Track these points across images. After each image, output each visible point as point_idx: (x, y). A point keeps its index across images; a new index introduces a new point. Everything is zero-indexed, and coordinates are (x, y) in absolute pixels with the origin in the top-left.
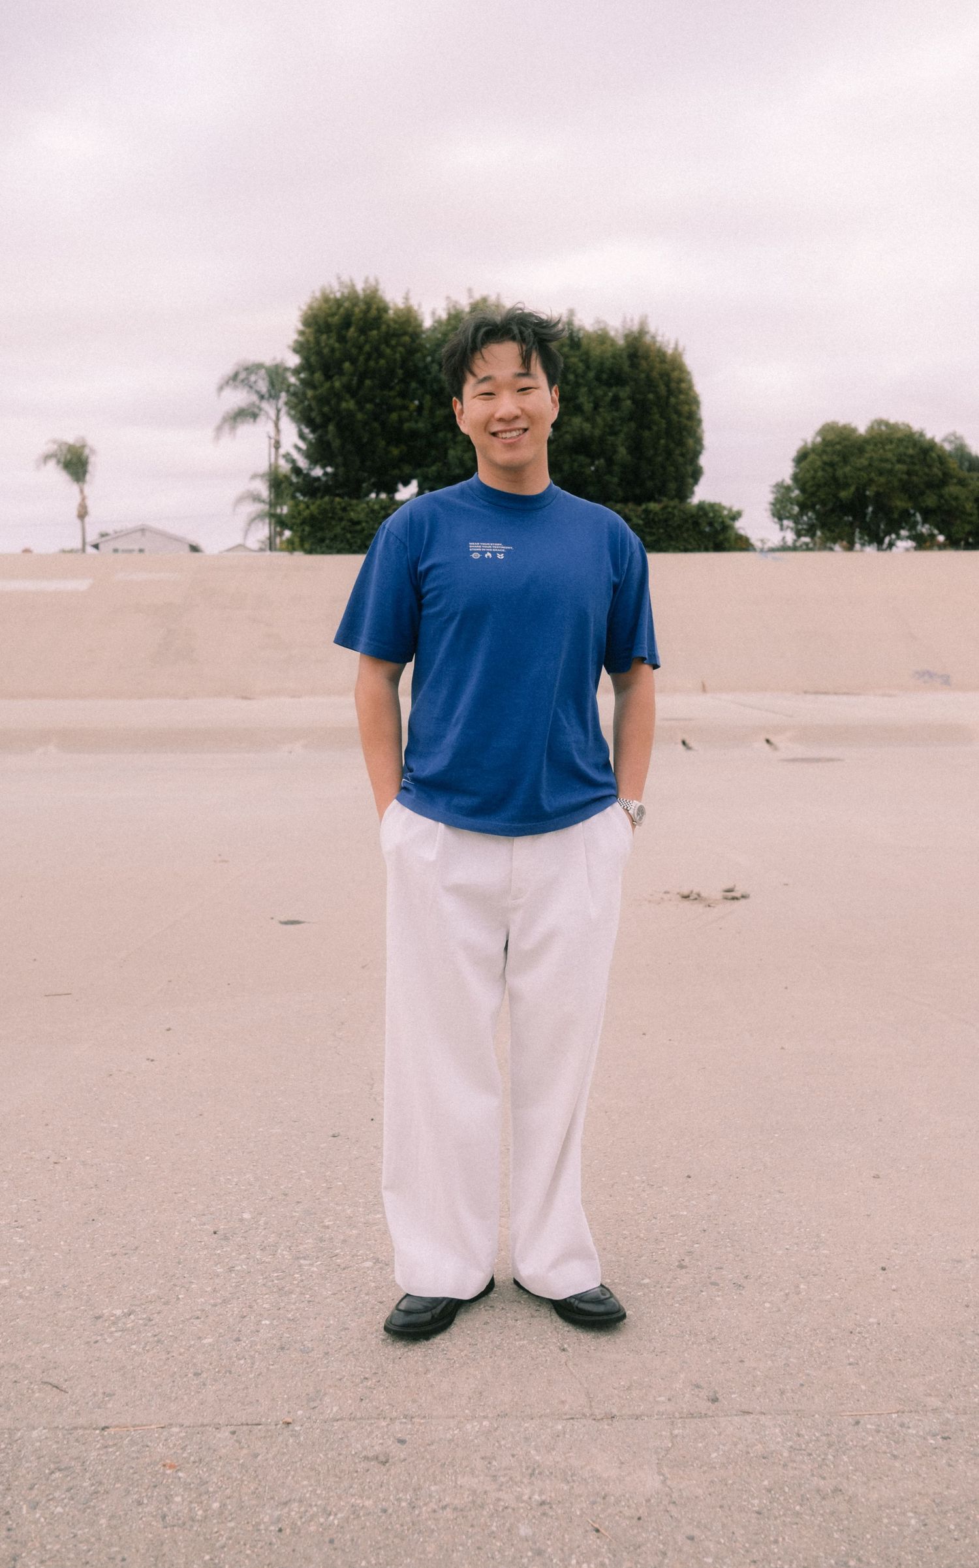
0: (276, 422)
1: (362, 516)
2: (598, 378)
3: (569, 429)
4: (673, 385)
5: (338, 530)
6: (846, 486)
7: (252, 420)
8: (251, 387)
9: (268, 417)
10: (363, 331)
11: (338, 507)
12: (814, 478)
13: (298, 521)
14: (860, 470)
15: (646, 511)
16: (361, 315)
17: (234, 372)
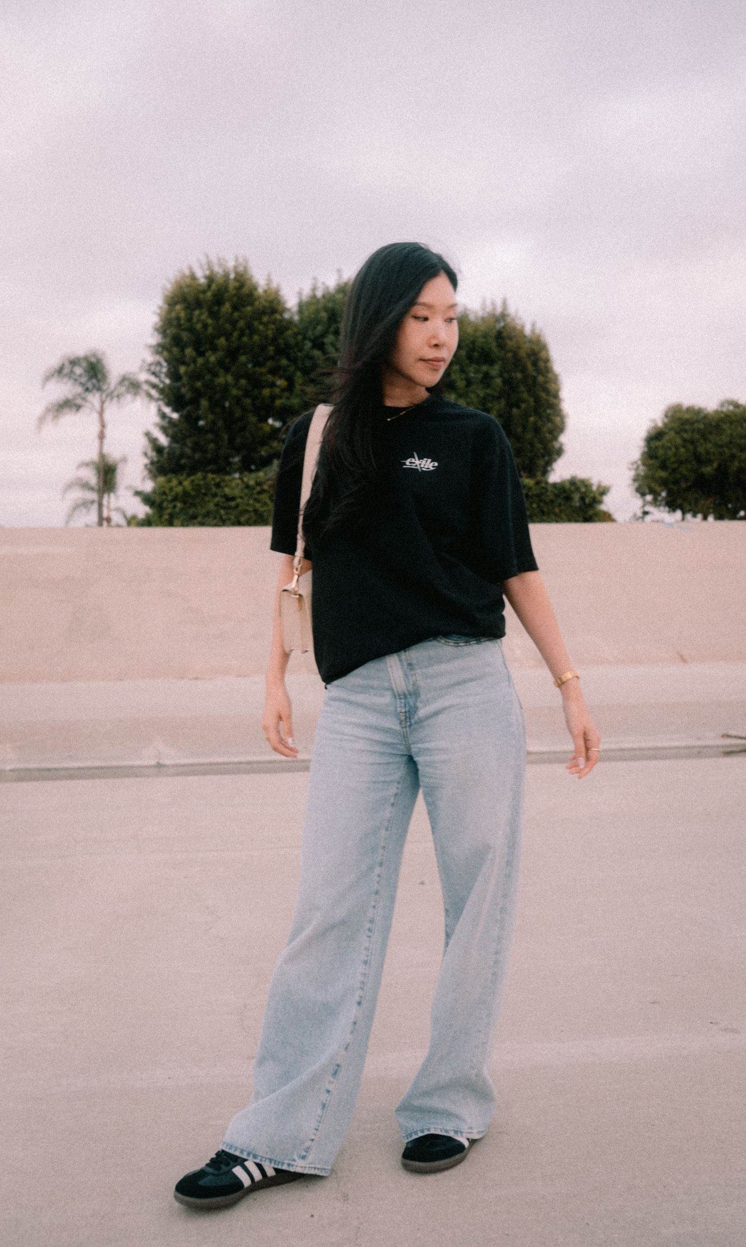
0: (101, 413)
1: (237, 492)
4: (541, 364)
5: (211, 506)
6: (710, 462)
7: (74, 410)
8: (76, 380)
9: (93, 410)
10: (235, 308)
11: (212, 482)
12: (676, 455)
13: (170, 498)
14: (721, 446)
16: (234, 292)
17: (60, 364)
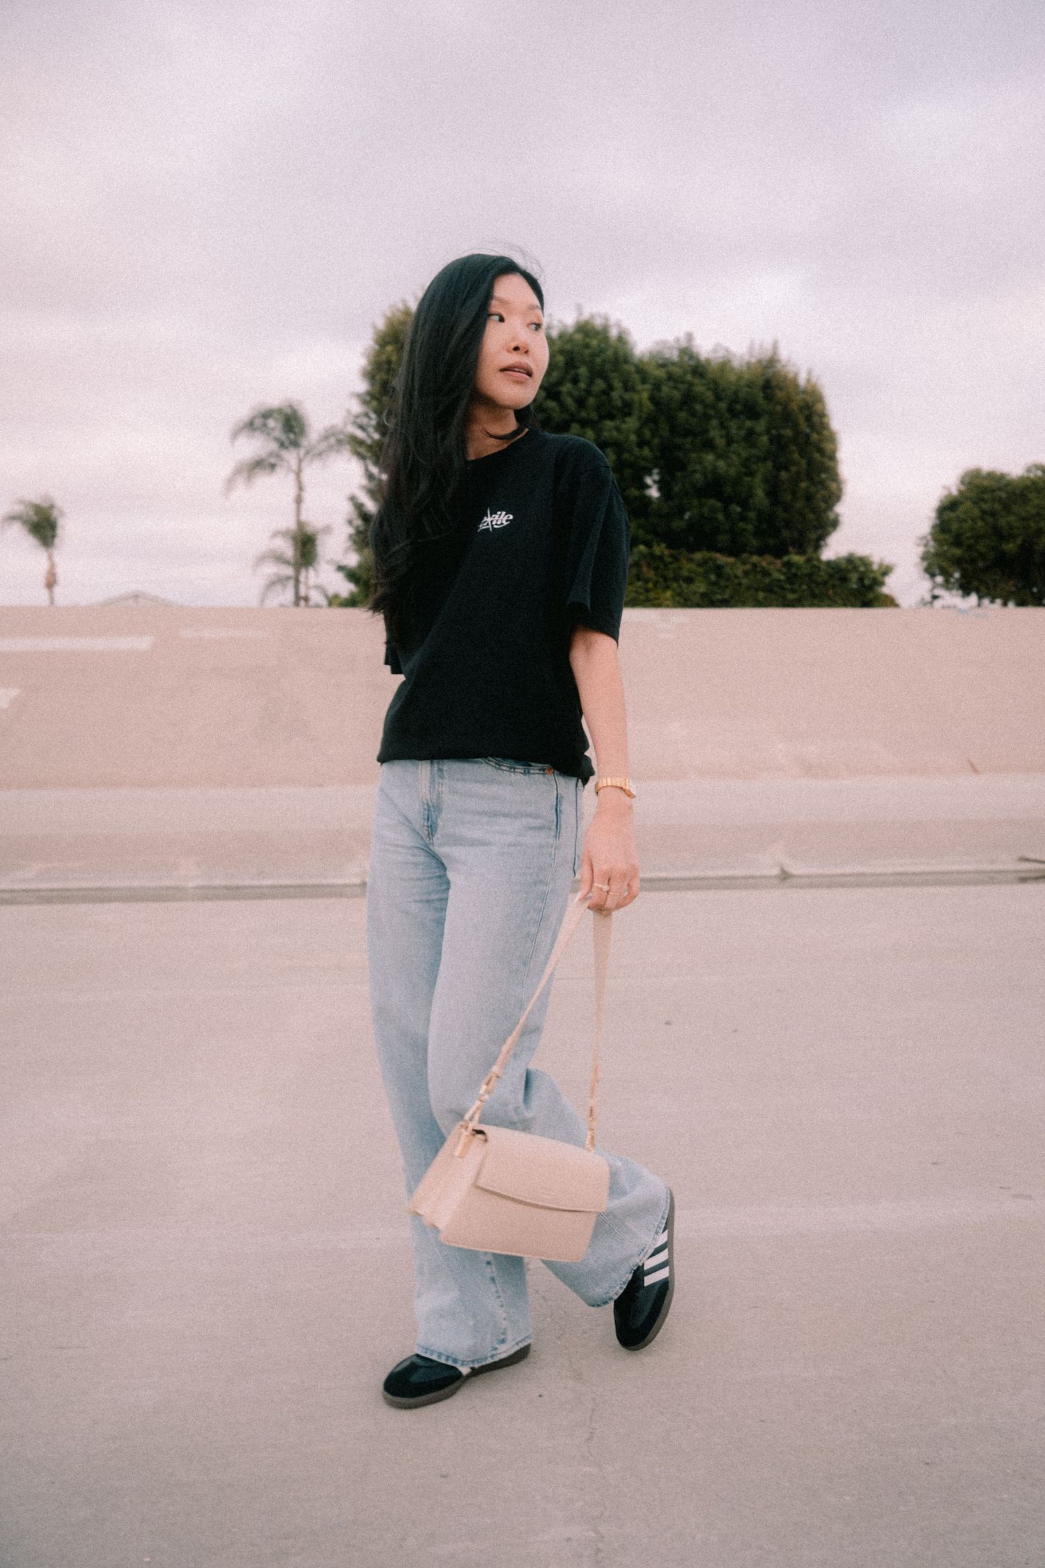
0: (298, 473)
2: (731, 410)
3: (698, 467)
4: (816, 419)
6: (1012, 537)
7: (268, 471)
8: (269, 435)
9: (290, 469)
12: (972, 529)
14: (1027, 519)
15: (789, 565)
17: (251, 417)
